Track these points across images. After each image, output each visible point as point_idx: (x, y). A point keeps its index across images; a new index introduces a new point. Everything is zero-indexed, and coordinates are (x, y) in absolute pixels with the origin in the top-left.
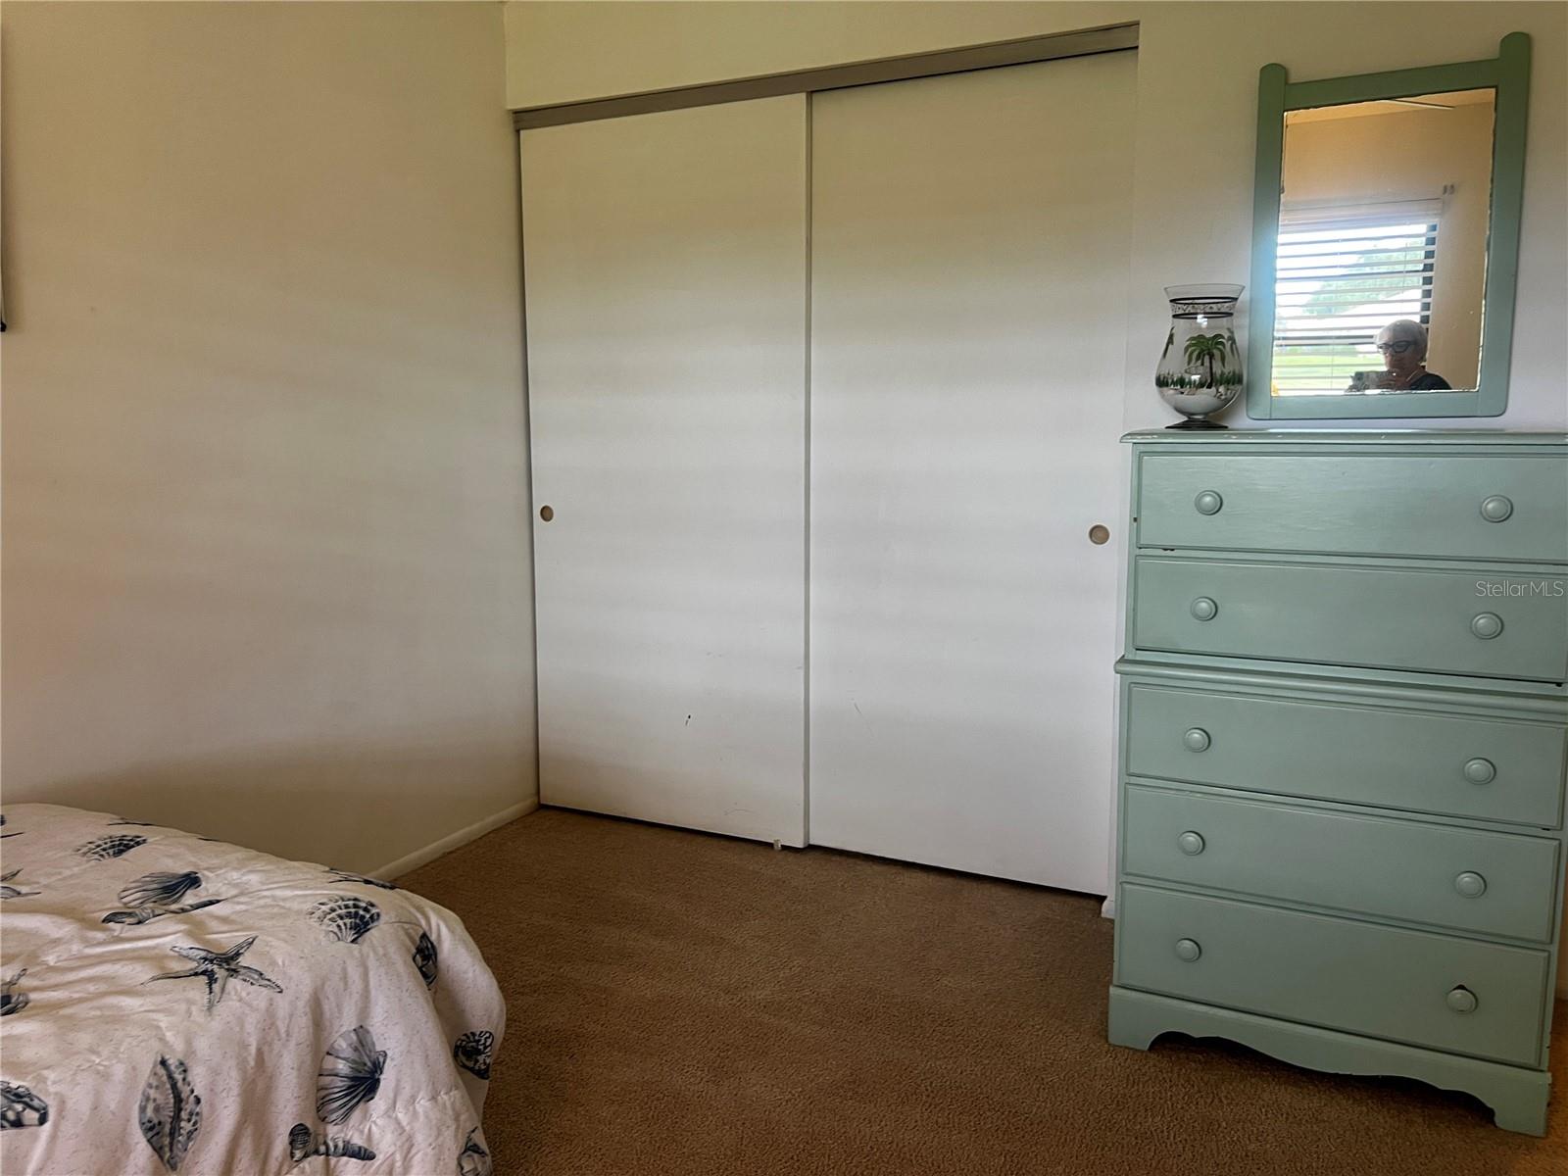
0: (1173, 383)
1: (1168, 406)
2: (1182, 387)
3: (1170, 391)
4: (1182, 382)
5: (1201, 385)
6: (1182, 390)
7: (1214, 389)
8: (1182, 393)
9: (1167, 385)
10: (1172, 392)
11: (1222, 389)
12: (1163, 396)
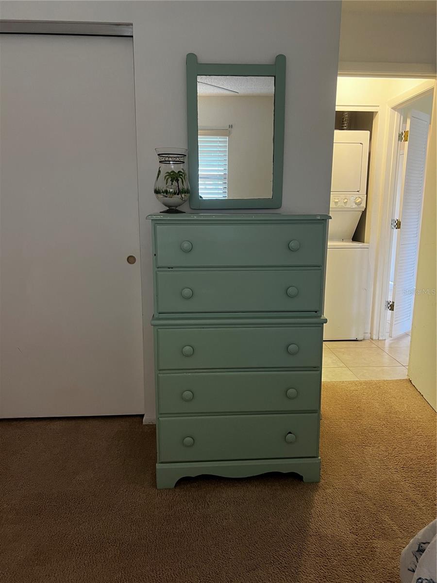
0: (163, 192)
1: (160, 202)
2: (167, 194)
3: (160, 196)
4: (166, 192)
5: (175, 193)
6: (167, 196)
7: (180, 195)
8: (166, 197)
9: (160, 193)
10: (162, 196)
11: (183, 196)
12: (158, 198)
